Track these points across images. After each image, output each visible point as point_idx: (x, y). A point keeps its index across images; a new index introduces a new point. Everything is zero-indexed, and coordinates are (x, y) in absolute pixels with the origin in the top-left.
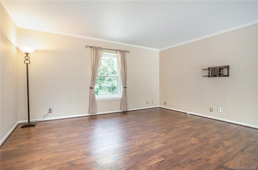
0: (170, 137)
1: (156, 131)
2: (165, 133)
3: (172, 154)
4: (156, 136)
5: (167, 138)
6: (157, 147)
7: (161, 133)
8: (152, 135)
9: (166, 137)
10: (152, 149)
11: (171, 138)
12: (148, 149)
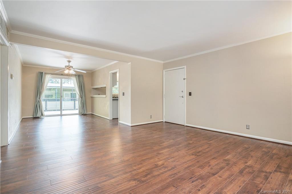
0: (152, 160)
1: (170, 168)
2: (157, 166)
3: (154, 147)
4: (169, 161)
5: (156, 158)
6: (166, 150)
7: (163, 165)
8: (174, 161)
9: (157, 160)
10: (169, 149)
11: (151, 158)
12: (172, 148)
